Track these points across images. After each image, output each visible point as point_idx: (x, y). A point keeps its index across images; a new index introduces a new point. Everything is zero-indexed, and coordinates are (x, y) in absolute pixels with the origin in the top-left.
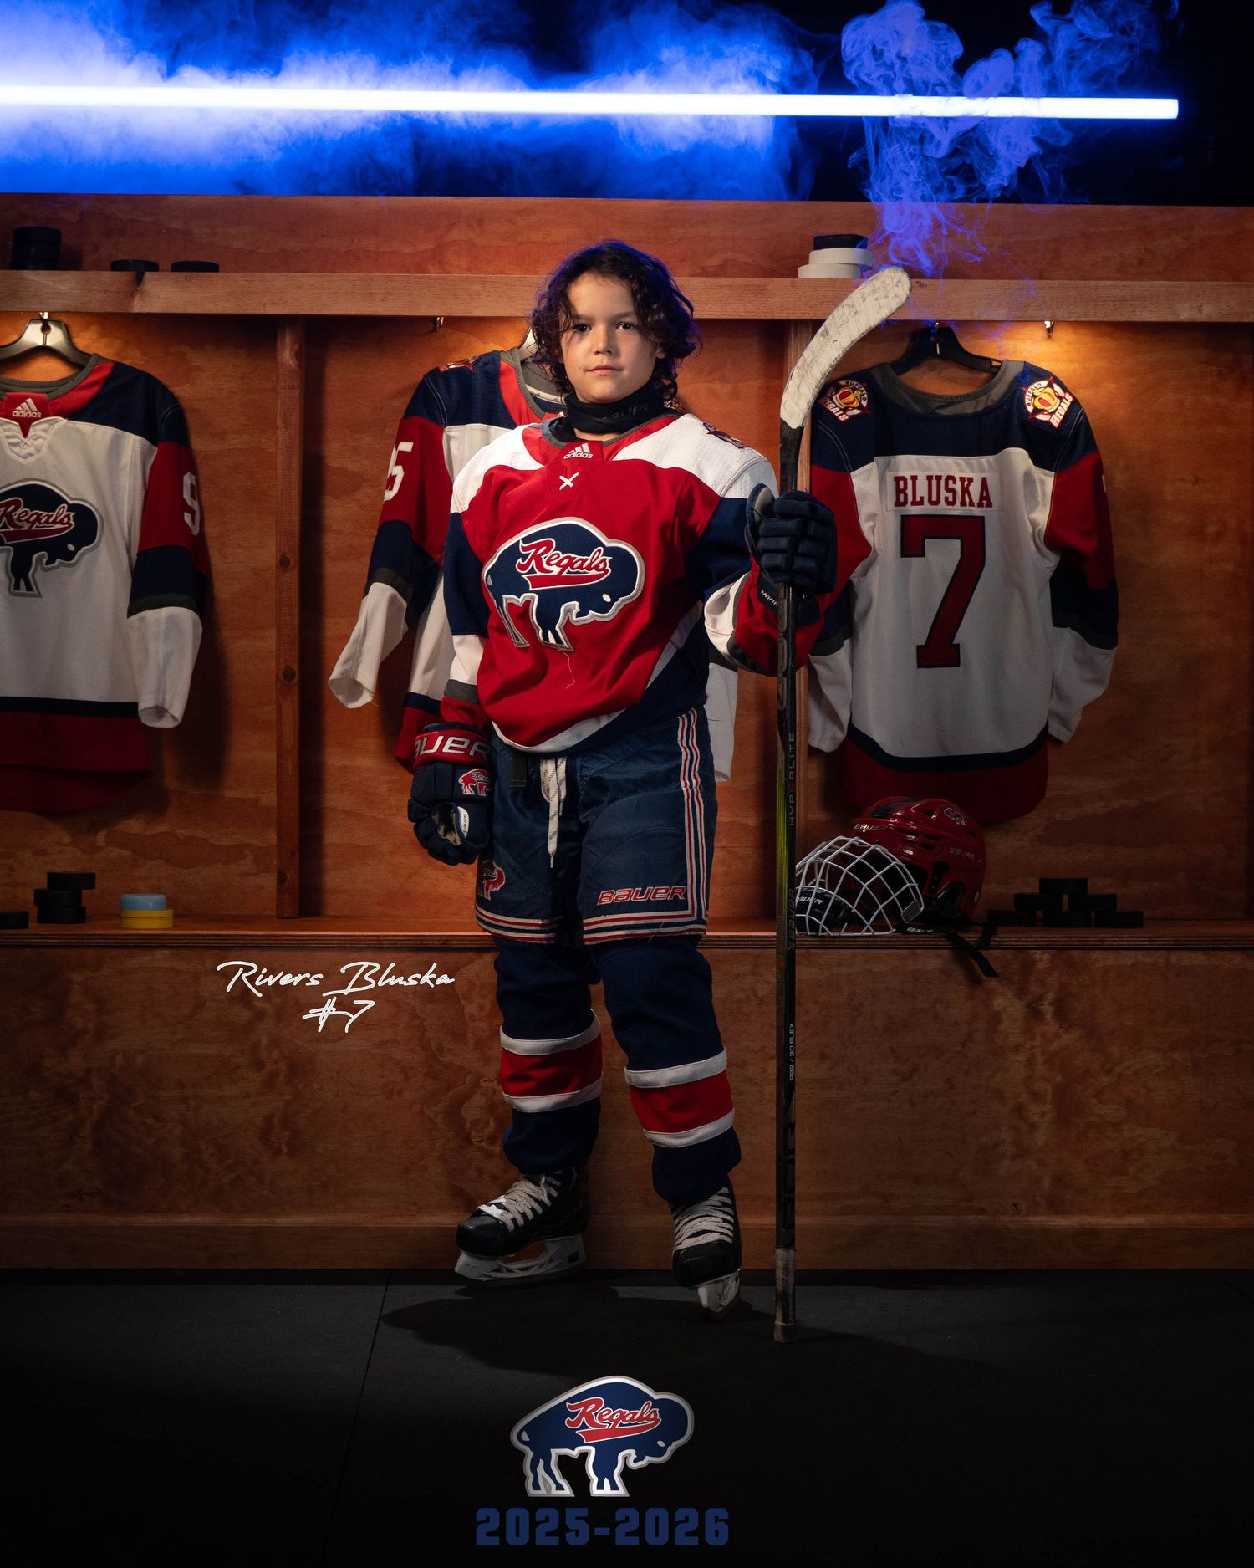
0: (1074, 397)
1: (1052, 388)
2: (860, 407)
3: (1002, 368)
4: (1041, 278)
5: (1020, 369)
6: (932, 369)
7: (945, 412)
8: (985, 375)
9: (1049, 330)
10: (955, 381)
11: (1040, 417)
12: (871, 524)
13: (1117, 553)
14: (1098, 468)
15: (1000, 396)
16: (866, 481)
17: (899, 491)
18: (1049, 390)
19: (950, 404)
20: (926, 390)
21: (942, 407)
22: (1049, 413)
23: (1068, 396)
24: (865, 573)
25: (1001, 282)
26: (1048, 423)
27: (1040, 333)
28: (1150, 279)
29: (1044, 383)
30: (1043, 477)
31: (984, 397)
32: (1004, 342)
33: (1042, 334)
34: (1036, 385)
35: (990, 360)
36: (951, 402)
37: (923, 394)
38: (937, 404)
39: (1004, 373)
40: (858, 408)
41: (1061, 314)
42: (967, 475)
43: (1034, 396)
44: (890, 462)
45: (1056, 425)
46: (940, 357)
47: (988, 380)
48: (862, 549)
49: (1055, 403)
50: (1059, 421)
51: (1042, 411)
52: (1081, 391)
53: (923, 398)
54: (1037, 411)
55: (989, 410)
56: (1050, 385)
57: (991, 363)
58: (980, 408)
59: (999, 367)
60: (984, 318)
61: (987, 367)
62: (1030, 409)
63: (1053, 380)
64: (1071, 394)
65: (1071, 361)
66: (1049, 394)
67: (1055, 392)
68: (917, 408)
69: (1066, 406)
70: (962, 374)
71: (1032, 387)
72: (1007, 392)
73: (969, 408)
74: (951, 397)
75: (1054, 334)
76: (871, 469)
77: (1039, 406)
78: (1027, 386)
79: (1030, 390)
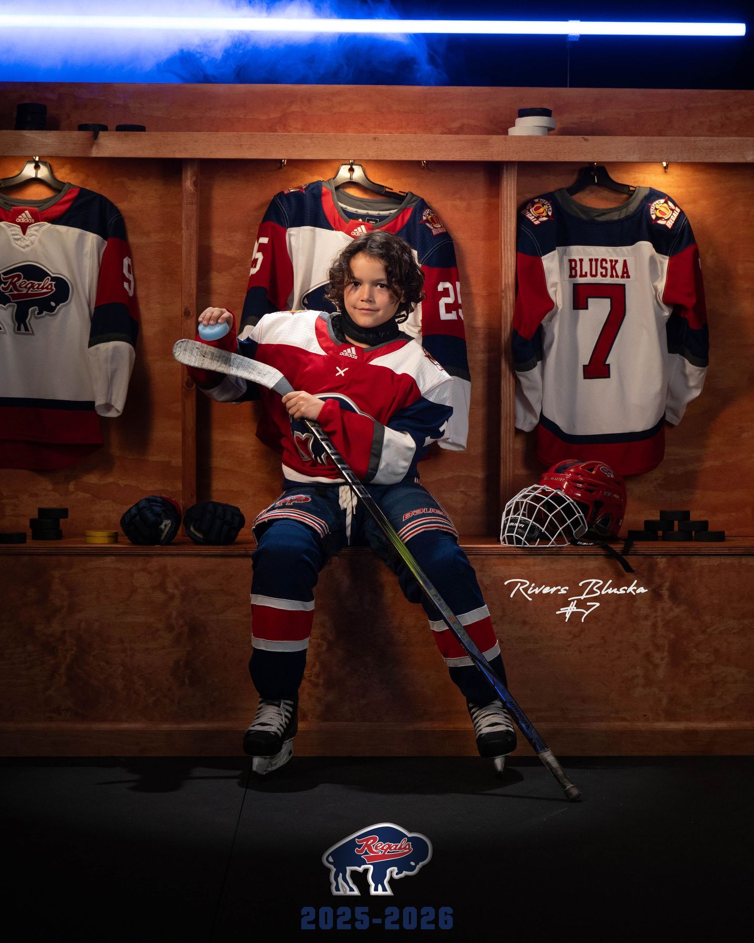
0: (681, 210)
1: (668, 204)
2: (547, 216)
3: (636, 192)
4: (660, 135)
5: (647, 192)
6: (592, 192)
7: (600, 219)
8: (625, 196)
9: (665, 168)
10: (607, 199)
11: (660, 222)
12: (555, 289)
13: (708, 307)
14: (696, 254)
15: (635, 208)
16: (551, 263)
17: (571, 268)
18: (665, 205)
19: (604, 214)
20: (589, 205)
21: (598, 216)
22: (665, 220)
23: (677, 209)
24: (550, 320)
25: (636, 138)
26: (665, 226)
27: (658, 169)
28: (728, 136)
29: (662, 201)
30: (662, 259)
31: (625, 210)
32: (637, 175)
33: (661, 170)
34: (657, 202)
35: (628, 186)
36: (604, 212)
37: (586, 207)
38: (596, 214)
39: (637, 194)
40: (546, 216)
41: (673, 158)
42: (614, 258)
43: (656, 209)
44: (566, 250)
45: (670, 227)
46: (596, 184)
47: (627, 199)
48: (549, 305)
49: (668, 213)
50: (672, 225)
51: (661, 218)
52: (685, 206)
53: (586, 210)
54: (658, 218)
55: (628, 218)
56: (666, 202)
57: (629, 188)
58: (622, 216)
59: (634, 191)
60: (624, 160)
61: (627, 191)
62: (654, 217)
63: (668, 199)
64: (679, 208)
65: (679, 187)
66: (666, 208)
67: (669, 206)
68: (583, 217)
69: (676, 215)
70: (612, 195)
71: (655, 203)
72: (639, 206)
73: (615, 216)
74: (604, 210)
75: (669, 170)
76: (554, 255)
77: (659, 215)
78: (652, 203)
79: (653, 205)
